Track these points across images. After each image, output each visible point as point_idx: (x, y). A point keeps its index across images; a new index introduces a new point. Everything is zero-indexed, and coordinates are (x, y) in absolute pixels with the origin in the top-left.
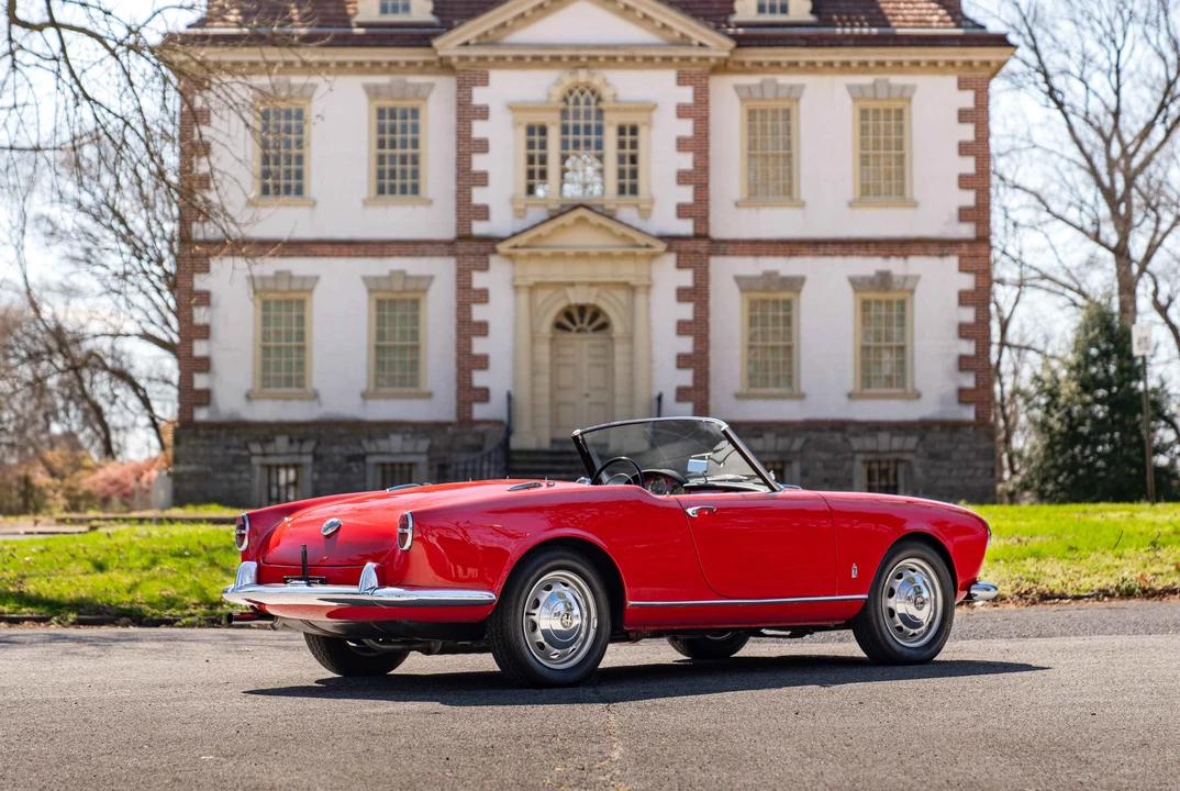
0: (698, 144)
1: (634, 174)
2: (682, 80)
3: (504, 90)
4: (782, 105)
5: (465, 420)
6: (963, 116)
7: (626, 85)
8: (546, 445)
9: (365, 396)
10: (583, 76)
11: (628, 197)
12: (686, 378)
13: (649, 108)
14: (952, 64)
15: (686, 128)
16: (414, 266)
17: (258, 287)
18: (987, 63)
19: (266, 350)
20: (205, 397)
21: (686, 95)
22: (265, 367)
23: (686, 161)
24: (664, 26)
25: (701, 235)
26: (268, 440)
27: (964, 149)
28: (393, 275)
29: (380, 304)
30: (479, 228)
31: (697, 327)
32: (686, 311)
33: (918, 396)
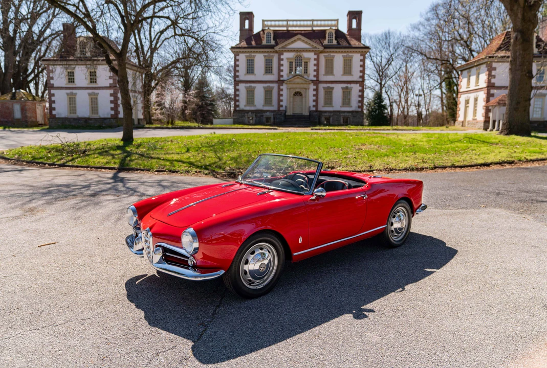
0: (317, 65)
1: (307, 70)
2: (315, 54)
3: (286, 56)
4: (331, 58)
5: (279, 110)
6: (361, 60)
7: (306, 55)
8: (292, 114)
9: (263, 106)
10: (299, 53)
11: (306, 74)
12: (314, 103)
13: (310, 59)
14: (359, 52)
15: (315, 62)
16: (271, 85)
17: (247, 88)
18: (365, 52)
19: (248, 98)
20: (238, 106)
21: (316, 57)
22: (248, 101)
23: (315, 68)
24: (312, 45)
25: (317, 80)
26: (248, 113)
27: (361, 66)
28: (268, 86)
29: (266, 91)
30: (281, 79)
31: (316, 95)
32: (315, 93)
33: (352, 107)
